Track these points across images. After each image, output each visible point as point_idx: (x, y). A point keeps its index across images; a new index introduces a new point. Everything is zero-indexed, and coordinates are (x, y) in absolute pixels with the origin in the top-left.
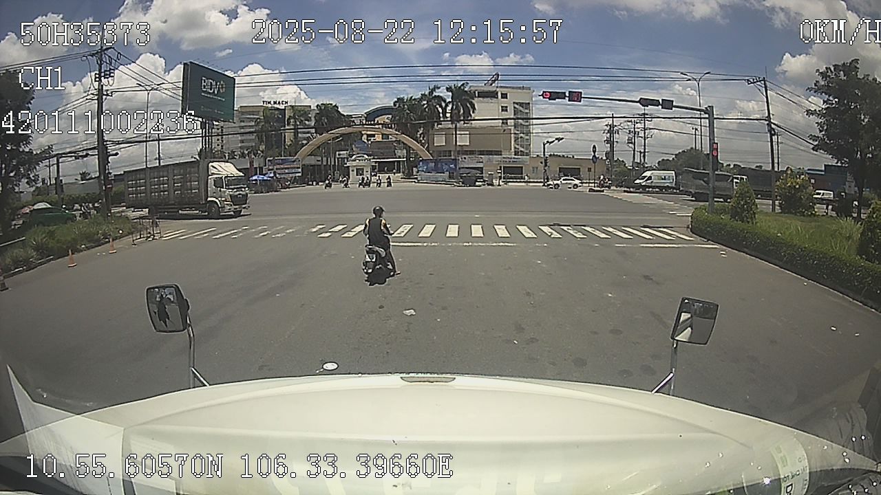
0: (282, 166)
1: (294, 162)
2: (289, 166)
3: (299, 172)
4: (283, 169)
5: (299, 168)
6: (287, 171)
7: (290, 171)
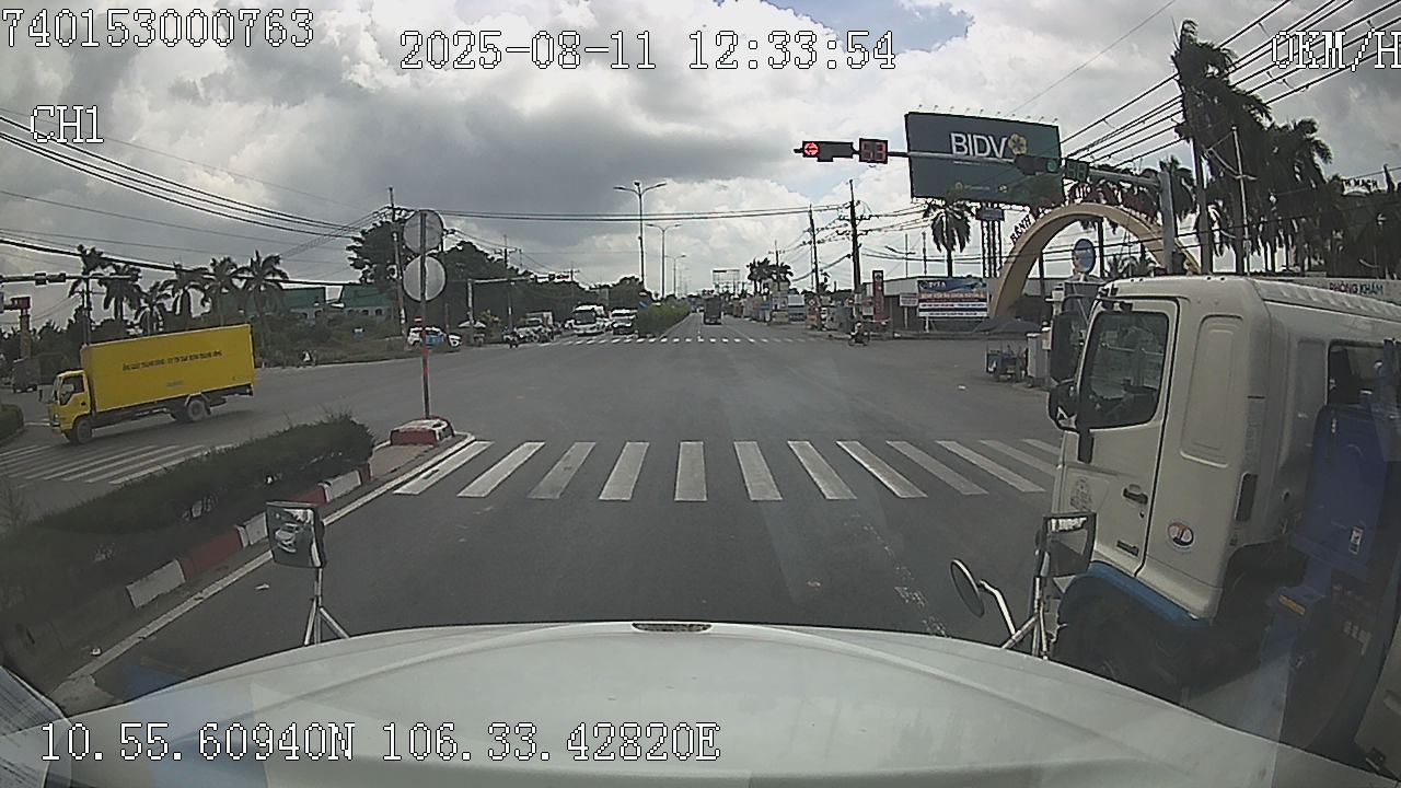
0: (946, 295)
1: (972, 287)
2: (962, 296)
3: (985, 310)
4: (948, 300)
5: (985, 300)
6: (956, 305)
7: (965, 305)
